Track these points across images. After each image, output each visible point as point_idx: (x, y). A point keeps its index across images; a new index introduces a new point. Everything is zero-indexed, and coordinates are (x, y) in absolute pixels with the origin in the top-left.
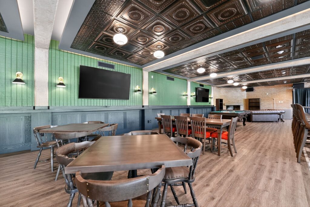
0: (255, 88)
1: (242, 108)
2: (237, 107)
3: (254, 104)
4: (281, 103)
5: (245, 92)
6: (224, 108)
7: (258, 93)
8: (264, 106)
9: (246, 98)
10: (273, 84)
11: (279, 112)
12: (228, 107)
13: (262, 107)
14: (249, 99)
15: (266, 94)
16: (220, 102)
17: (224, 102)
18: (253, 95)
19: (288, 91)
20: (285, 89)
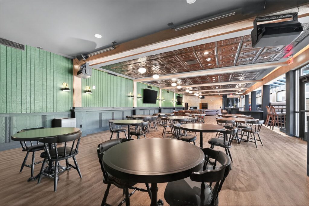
0: (205, 97)
1: (198, 109)
2: (196, 108)
3: (204, 106)
4: (217, 106)
5: (200, 99)
6: (189, 108)
7: (207, 100)
8: (210, 107)
9: (200, 102)
10: (214, 95)
11: (216, 110)
12: (191, 107)
13: (208, 108)
14: (202, 103)
15: (210, 100)
16: (187, 104)
17: (189, 105)
18: (204, 101)
19: (221, 99)
20: (219, 98)
